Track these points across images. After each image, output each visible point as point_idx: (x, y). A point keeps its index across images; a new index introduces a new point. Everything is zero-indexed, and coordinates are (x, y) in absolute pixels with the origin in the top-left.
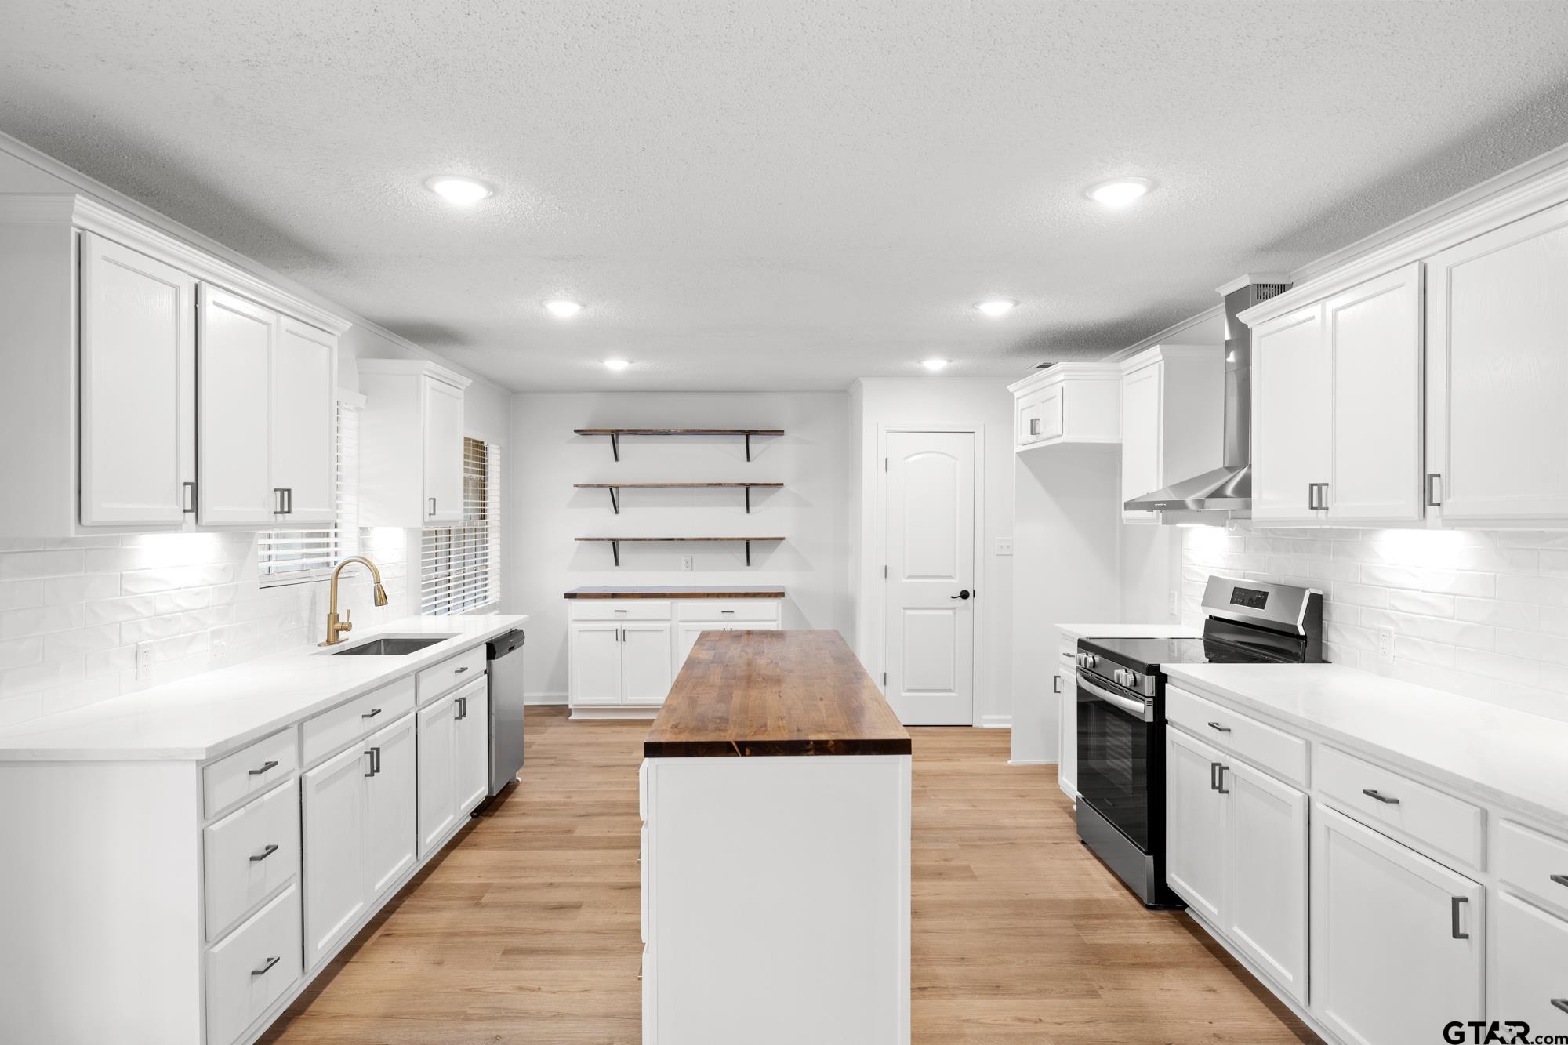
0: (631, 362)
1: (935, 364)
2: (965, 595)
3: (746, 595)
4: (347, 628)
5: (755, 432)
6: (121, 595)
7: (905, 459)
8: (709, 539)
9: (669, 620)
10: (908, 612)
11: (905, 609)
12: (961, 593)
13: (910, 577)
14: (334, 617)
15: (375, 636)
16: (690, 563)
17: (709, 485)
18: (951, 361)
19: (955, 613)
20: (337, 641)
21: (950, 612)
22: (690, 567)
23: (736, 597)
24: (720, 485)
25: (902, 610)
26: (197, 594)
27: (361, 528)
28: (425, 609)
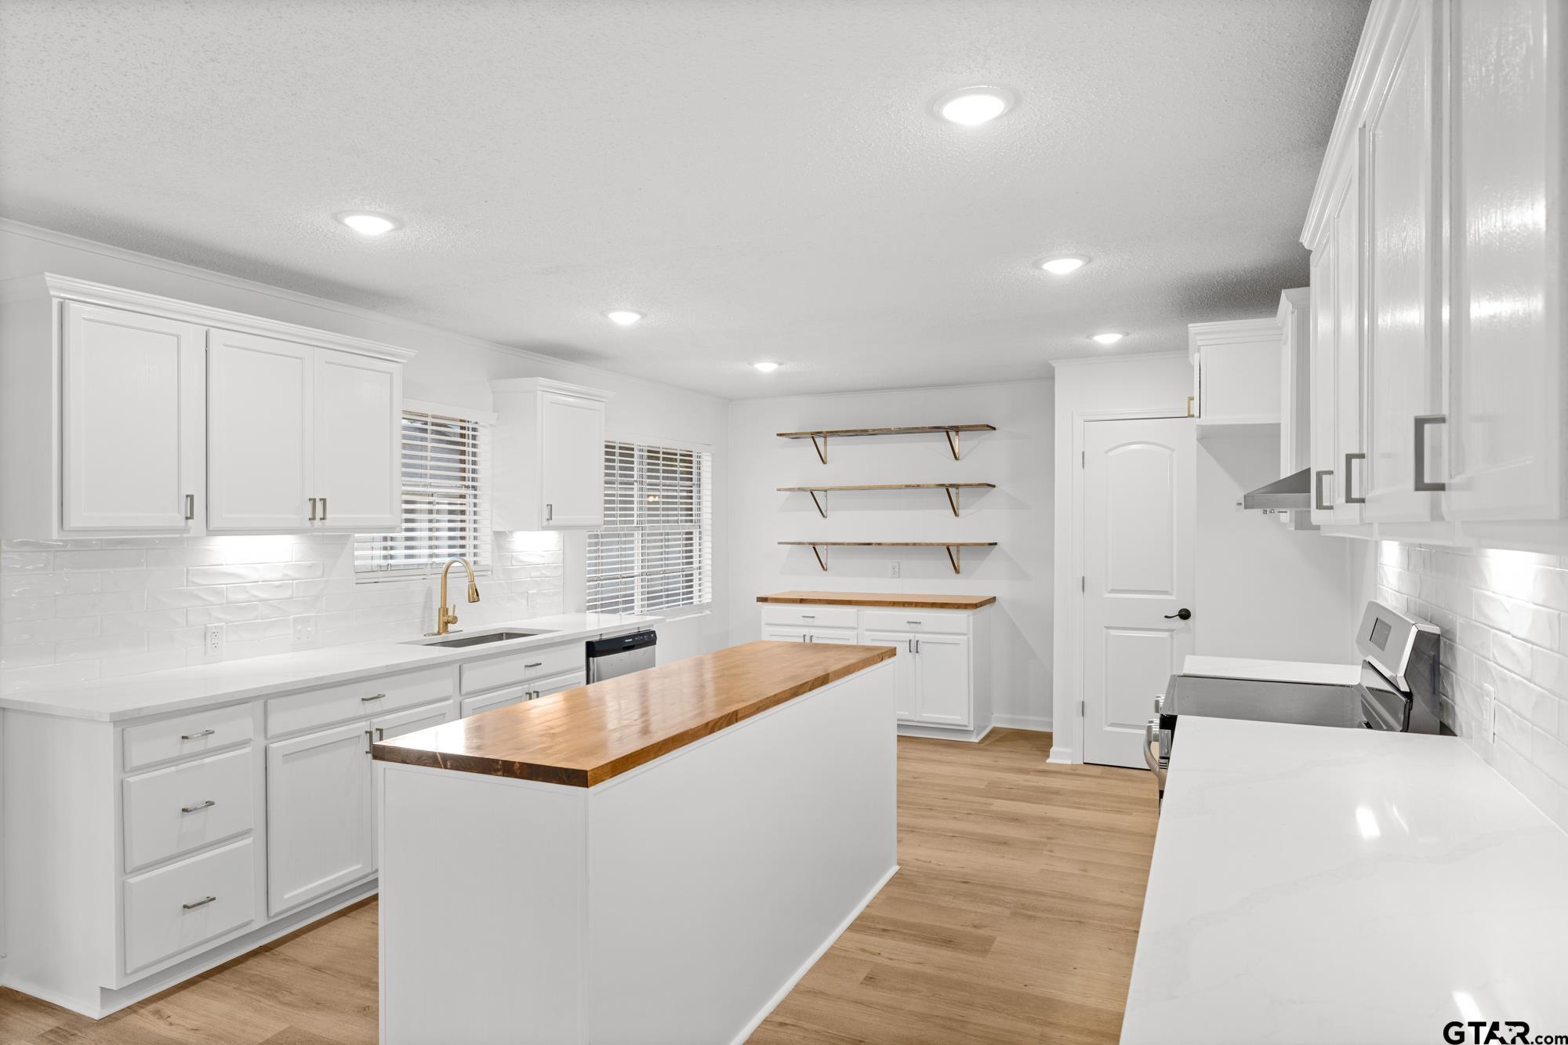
0: (780, 364)
1: (1108, 339)
2: (1185, 615)
3: (933, 605)
4: (454, 620)
5: (957, 429)
6: (187, 586)
7: (1107, 452)
8: (907, 544)
9: (855, 628)
10: (1113, 632)
11: (1107, 628)
12: (1180, 612)
13: (1113, 591)
14: (444, 610)
15: (495, 630)
16: (897, 570)
17: (907, 486)
18: (1128, 334)
19: (1172, 637)
20: (446, 630)
21: (1166, 635)
22: (897, 573)
23: (922, 607)
24: (918, 486)
25: (1105, 629)
26: (278, 587)
27: (496, 533)
28: (589, 608)
